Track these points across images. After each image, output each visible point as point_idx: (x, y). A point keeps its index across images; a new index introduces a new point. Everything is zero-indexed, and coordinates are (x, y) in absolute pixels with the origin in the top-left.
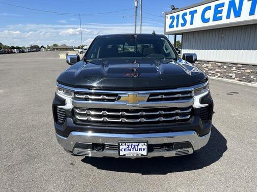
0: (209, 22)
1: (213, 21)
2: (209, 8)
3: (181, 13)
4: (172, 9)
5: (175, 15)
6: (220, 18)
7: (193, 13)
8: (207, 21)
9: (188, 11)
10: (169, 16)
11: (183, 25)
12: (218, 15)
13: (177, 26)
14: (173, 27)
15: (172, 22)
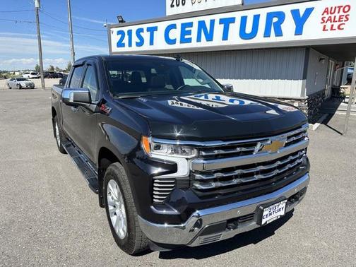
0: (175, 43)
1: (181, 43)
2: (174, 26)
3: (134, 28)
4: (120, 22)
5: (125, 29)
6: (189, 40)
7: (152, 30)
8: (173, 42)
9: (145, 27)
10: (115, 30)
11: (139, 44)
12: (187, 37)
13: (130, 45)
14: (123, 45)
15: (122, 38)
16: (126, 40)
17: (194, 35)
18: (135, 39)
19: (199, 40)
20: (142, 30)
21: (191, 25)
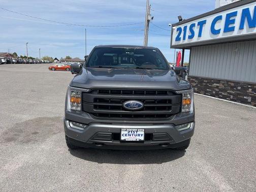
0: (219, 33)
1: (224, 32)
2: (220, 18)
4: (180, 20)
5: (182, 26)
9: (196, 22)
10: (176, 28)
11: (190, 37)
12: (230, 26)
13: (184, 39)
14: (179, 39)
15: (179, 34)
16: (182, 36)
17: (237, 24)
18: (188, 33)
19: (241, 28)
20: (193, 25)
21: (235, 14)
